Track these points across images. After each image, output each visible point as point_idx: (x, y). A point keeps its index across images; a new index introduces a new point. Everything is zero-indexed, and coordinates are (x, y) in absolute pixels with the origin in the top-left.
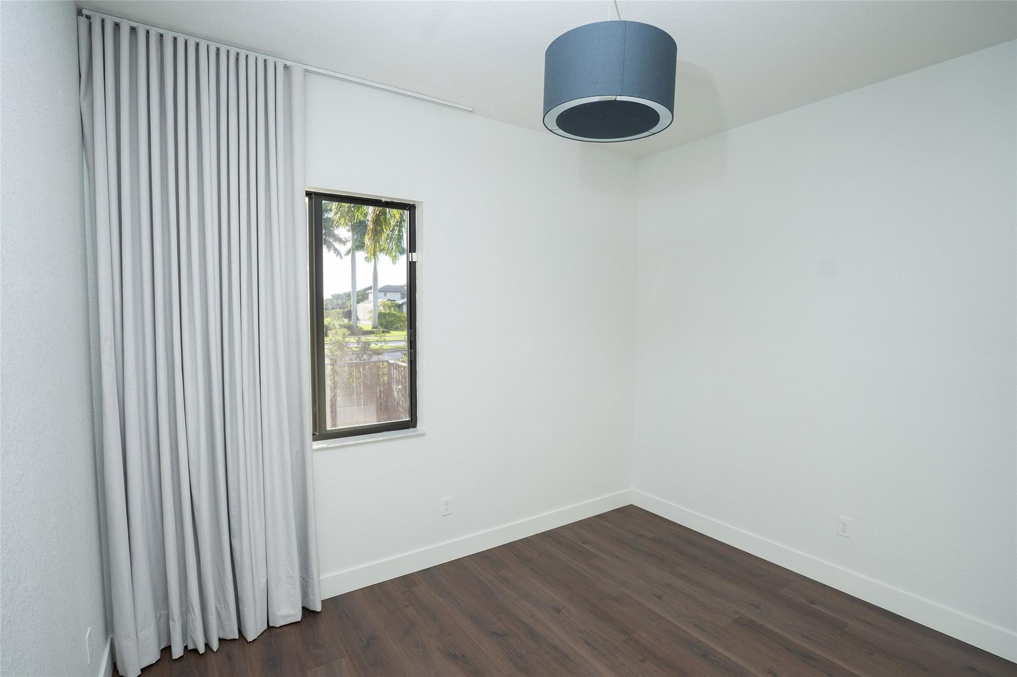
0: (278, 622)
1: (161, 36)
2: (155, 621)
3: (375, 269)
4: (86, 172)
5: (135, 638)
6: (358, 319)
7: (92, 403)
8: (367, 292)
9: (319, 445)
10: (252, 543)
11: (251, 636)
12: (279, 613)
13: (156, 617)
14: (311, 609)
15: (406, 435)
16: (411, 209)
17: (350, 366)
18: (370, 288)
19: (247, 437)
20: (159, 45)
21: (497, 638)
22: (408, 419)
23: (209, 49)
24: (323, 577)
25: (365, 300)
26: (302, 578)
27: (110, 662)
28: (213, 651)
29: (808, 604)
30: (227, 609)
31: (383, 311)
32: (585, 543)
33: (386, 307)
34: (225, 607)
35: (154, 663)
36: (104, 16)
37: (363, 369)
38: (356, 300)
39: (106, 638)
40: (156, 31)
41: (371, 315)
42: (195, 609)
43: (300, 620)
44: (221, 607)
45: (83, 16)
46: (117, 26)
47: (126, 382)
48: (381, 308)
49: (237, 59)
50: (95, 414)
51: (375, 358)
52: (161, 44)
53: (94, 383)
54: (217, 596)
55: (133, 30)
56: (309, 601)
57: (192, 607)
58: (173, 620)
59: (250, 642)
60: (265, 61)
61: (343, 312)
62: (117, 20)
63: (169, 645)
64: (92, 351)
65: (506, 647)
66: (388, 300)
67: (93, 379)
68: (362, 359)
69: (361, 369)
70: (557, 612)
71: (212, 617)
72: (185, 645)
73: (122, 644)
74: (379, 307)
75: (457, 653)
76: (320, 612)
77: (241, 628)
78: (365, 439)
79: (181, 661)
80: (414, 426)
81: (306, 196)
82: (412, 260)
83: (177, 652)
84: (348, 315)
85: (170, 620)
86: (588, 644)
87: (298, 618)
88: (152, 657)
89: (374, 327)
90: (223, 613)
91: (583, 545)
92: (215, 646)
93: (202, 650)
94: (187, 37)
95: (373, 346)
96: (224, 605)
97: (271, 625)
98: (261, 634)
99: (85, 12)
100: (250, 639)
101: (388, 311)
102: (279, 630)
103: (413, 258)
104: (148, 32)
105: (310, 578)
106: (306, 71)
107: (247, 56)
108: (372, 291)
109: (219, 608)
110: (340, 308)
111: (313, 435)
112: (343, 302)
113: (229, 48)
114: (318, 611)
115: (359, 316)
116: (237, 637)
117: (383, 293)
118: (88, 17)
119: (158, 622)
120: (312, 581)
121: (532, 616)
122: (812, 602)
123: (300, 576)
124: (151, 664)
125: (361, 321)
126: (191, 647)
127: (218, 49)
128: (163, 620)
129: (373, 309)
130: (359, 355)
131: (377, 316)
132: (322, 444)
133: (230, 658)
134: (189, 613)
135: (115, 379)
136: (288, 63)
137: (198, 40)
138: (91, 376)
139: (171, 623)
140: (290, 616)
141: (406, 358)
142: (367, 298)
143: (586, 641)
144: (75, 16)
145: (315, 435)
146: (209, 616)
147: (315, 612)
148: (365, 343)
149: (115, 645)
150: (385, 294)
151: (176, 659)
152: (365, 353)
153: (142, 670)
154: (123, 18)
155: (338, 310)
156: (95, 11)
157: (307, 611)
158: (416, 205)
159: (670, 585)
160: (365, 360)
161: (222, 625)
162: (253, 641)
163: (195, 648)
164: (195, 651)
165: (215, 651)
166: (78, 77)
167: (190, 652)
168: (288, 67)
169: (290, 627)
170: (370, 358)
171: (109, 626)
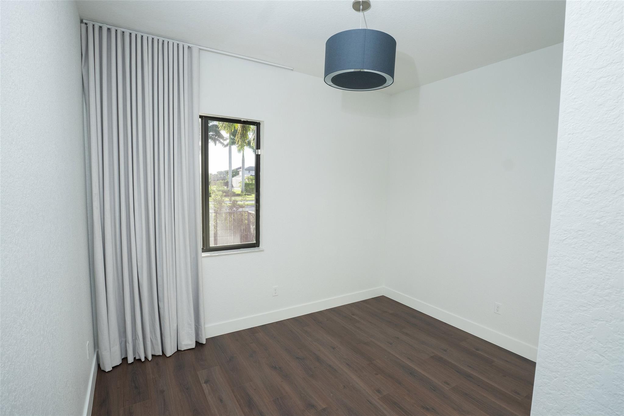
0: (183, 348)
1: (123, 32)
2: (119, 343)
3: (243, 156)
4: (84, 106)
5: (109, 350)
6: (232, 187)
7: (88, 228)
8: (238, 170)
9: (205, 254)
10: (169, 305)
11: (168, 354)
12: (183, 343)
13: (120, 341)
14: (200, 342)
15: (254, 250)
16: (258, 125)
17: (226, 213)
18: (240, 168)
19: (167, 248)
20: (122, 37)
21: (299, 360)
22: (255, 242)
23: (148, 39)
24: (206, 326)
25: (237, 175)
26: (196, 326)
27: (97, 364)
28: (149, 360)
29: (475, 350)
30: (156, 339)
31: (248, 182)
32: (353, 315)
33: (250, 180)
34: (155, 338)
35: (119, 364)
36: (94, 23)
37: (233, 216)
38: (231, 175)
39: (95, 351)
40: (120, 30)
41: (240, 184)
42: (140, 338)
43: (194, 347)
44: (153, 338)
45: (83, 23)
46: (100, 28)
47: (105, 217)
48: (247, 180)
49: (163, 44)
50: (89, 234)
51: (240, 210)
52: (123, 37)
53: (88, 217)
54: (151, 332)
55: (109, 29)
56: (199, 338)
57: (138, 336)
58: (129, 343)
59: (168, 357)
60: (178, 44)
61: (224, 182)
62: (101, 25)
63: (126, 357)
64: (87, 201)
65: (303, 365)
66: (251, 175)
67: (88, 215)
68: (233, 210)
69: (232, 216)
70: (333, 349)
71: (148, 342)
72: (134, 357)
73: (103, 353)
74: (245, 180)
75: (277, 367)
76: (205, 344)
77: (163, 350)
78: (231, 252)
79: (132, 364)
80: (258, 246)
81: (200, 118)
82: (258, 153)
83: (130, 360)
84: (226, 184)
85: (127, 343)
86: (348, 365)
87: (193, 346)
88: (118, 362)
89: (242, 192)
90: (154, 341)
91: (352, 316)
92: (150, 358)
93: (143, 360)
94: (136, 33)
95: (239, 203)
96: (155, 337)
97: (179, 349)
98: (174, 353)
99: (84, 21)
100: (168, 355)
101: (251, 182)
102: (183, 352)
103: (259, 153)
104: (116, 30)
105: (200, 326)
106: (200, 49)
107: (168, 42)
108: (241, 169)
109: (152, 338)
110: (222, 180)
111: (202, 249)
112: (224, 176)
113: (159, 38)
114: (204, 343)
115: (233, 185)
116: (161, 354)
117: (248, 172)
118: (86, 24)
119: (121, 344)
120: (201, 327)
121: (319, 350)
122: (477, 350)
123: (195, 325)
124: (117, 365)
125: (234, 188)
126: (137, 358)
127: (153, 39)
128: (123, 343)
129: (242, 181)
130: (231, 208)
131: (244, 185)
132: (206, 254)
133: (157, 364)
134: (136, 340)
135: (100, 215)
136: (190, 45)
137: (142, 34)
138: (87, 214)
139: (127, 344)
140: (189, 345)
141: (254, 209)
142: (238, 174)
143: (347, 363)
144: (80, 23)
145: (203, 249)
146: (147, 342)
147: (202, 344)
148: (234, 200)
149: (99, 353)
150: (249, 172)
151: (130, 364)
152: (234, 206)
153: (113, 368)
154: (103, 24)
155: (221, 181)
156: (90, 21)
157: (198, 343)
158: (261, 123)
159: (398, 338)
160: (234, 210)
161: (153, 348)
162: (170, 356)
163: (139, 358)
164: (140, 360)
165: (150, 360)
166: (81, 56)
167: (137, 361)
168: (190, 47)
169: (189, 351)
170: (237, 210)
171: (96, 345)
